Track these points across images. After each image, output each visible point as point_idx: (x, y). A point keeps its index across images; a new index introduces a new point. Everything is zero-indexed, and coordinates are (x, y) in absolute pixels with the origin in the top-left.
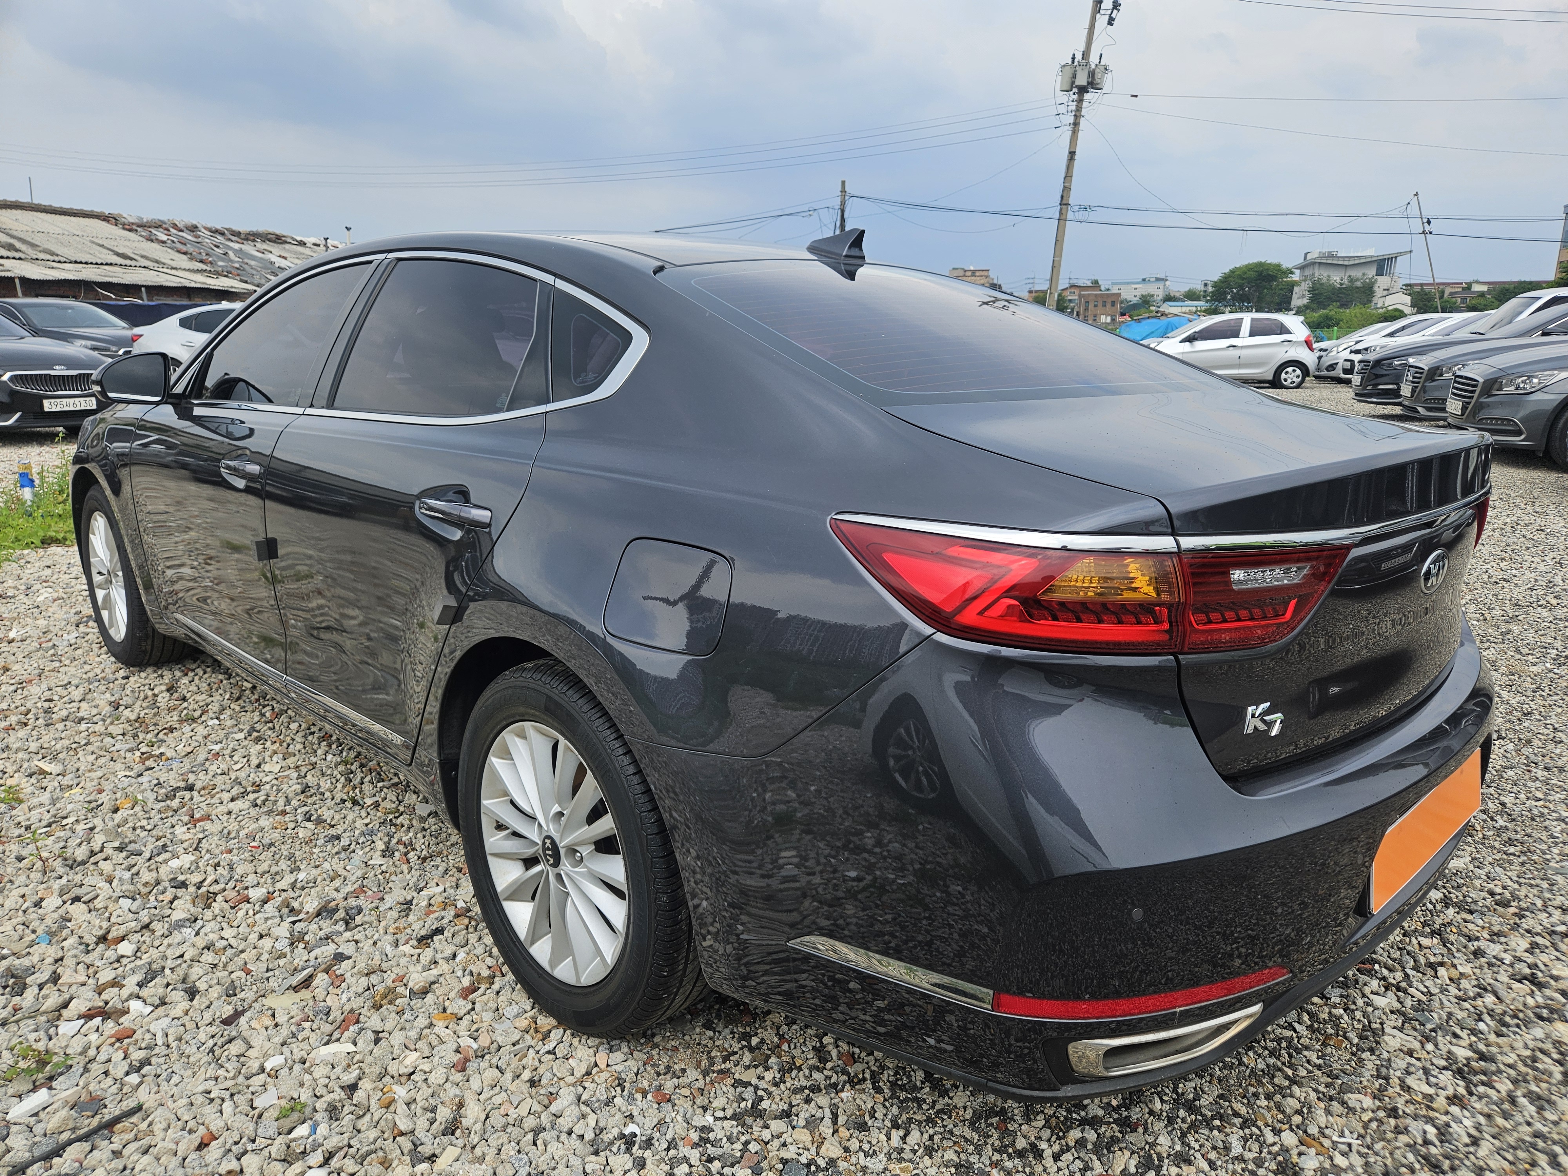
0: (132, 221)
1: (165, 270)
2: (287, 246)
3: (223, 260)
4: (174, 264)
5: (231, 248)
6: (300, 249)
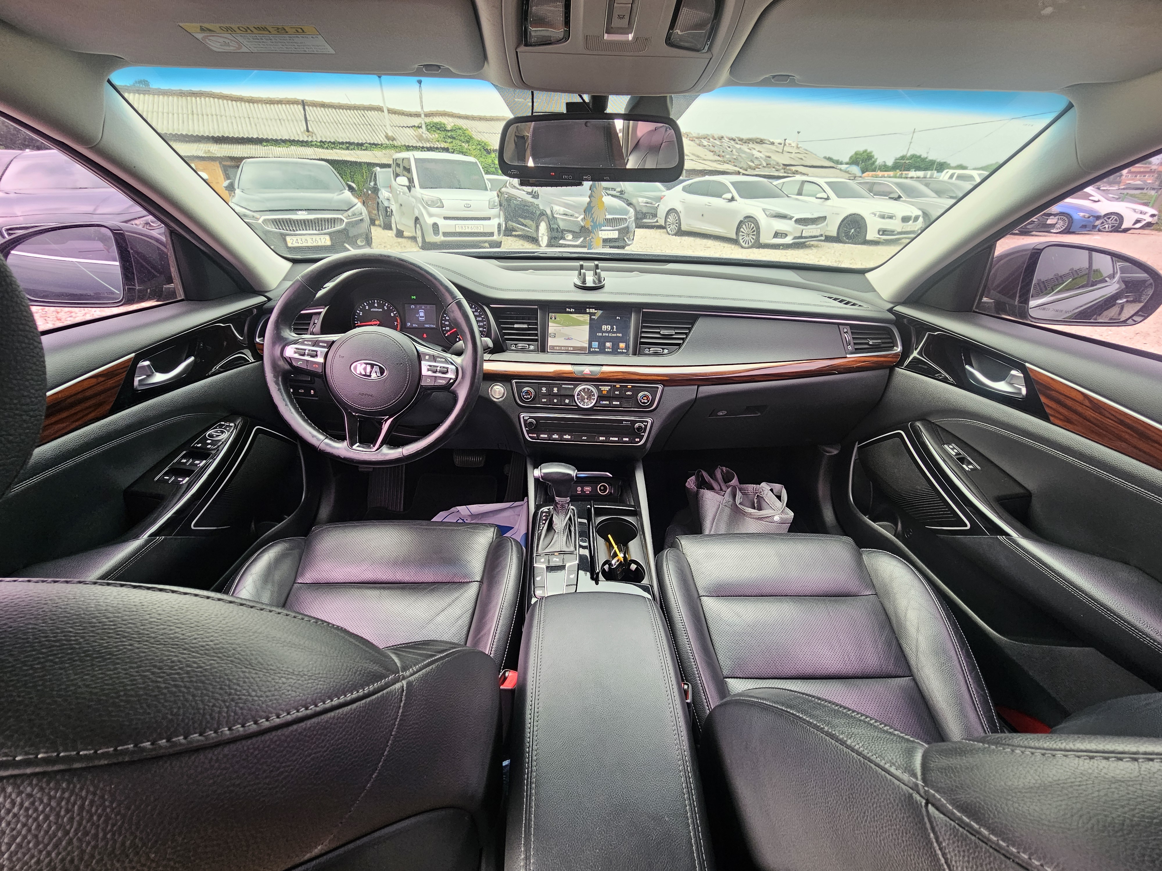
0: (694, 135)
1: (700, 161)
2: (764, 145)
3: (729, 154)
4: (706, 158)
5: (735, 148)
6: (771, 146)
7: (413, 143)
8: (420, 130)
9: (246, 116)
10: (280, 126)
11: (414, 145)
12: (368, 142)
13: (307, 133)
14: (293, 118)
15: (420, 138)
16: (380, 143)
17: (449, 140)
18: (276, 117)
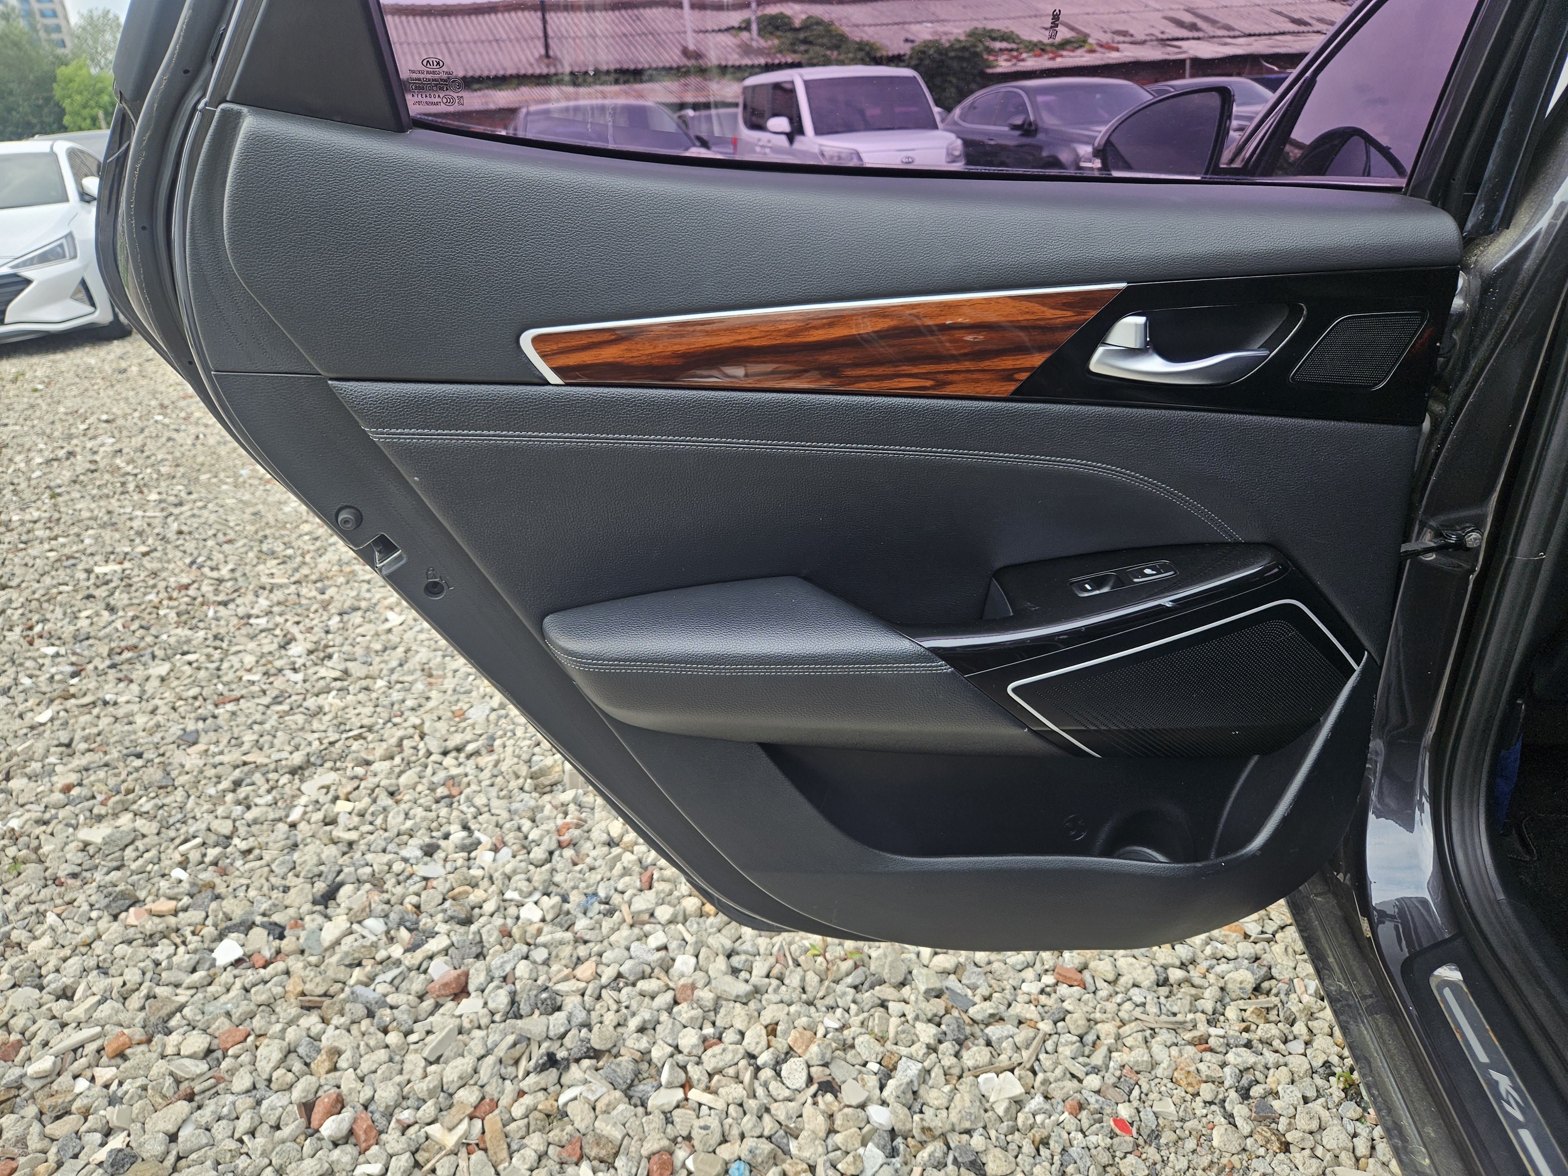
7: (735, 59)
8: (745, 35)
9: (440, 39)
10: (499, 54)
11: (737, 63)
12: (654, 65)
13: (546, 61)
14: (519, 36)
15: (746, 50)
16: (675, 65)
17: (803, 48)
18: (491, 38)
